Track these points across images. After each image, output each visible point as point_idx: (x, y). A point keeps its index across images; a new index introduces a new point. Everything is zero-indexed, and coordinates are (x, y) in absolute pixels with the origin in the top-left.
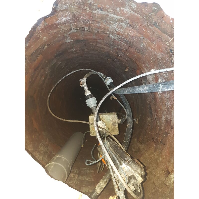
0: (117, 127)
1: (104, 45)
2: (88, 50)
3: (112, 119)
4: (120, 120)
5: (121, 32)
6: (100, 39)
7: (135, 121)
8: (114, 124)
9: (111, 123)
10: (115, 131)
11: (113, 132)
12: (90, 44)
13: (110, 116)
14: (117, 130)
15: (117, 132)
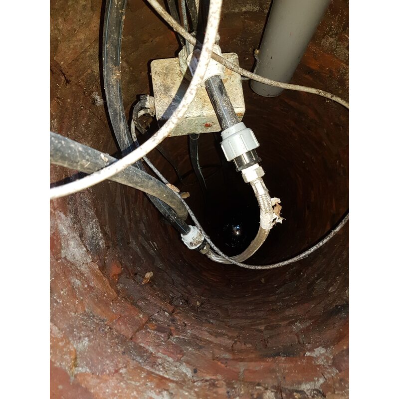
0: (157, 82)
1: (211, 342)
2: (256, 327)
4: (148, 105)
5: (152, 389)
6: (224, 362)
7: (98, 97)
8: (165, 90)
10: (163, 69)
11: (167, 65)
12: (251, 343)
14: (156, 72)
15: (156, 67)
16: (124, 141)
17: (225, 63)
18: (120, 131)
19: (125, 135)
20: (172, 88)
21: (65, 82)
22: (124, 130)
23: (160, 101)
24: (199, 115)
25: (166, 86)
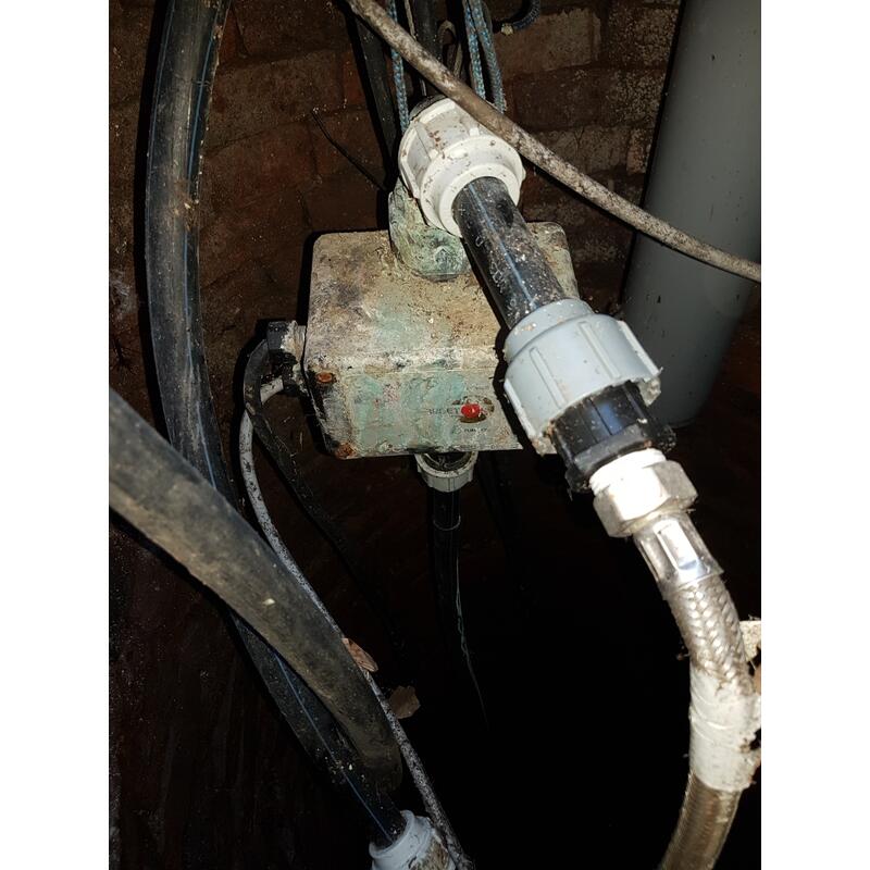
0: (323, 278)
3: (361, 328)
8: (341, 297)
9: (368, 305)
10: (344, 252)
14: (323, 259)
16: (188, 439)
18: (180, 402)
19: (194, 418)
20: (365, 293)
22: (194, 400)
23: (320, 321)
25: (348, 289)
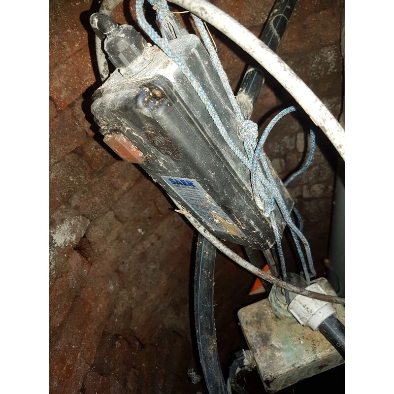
0: (251, 333)
3: (277, 354)
4: (246, 362)
7: (194, 373)
8: (263, 341)
9: (275, 341)
10: (253, 317)
11: (257, 310)
13: (289, 365)
14: (247, 323)
15: (246, 316)
17: (336, 300)
20: (270, 336)
21: (140, 347)
23: (261, 356)
24: (313, 360)
25: (263, 335)
